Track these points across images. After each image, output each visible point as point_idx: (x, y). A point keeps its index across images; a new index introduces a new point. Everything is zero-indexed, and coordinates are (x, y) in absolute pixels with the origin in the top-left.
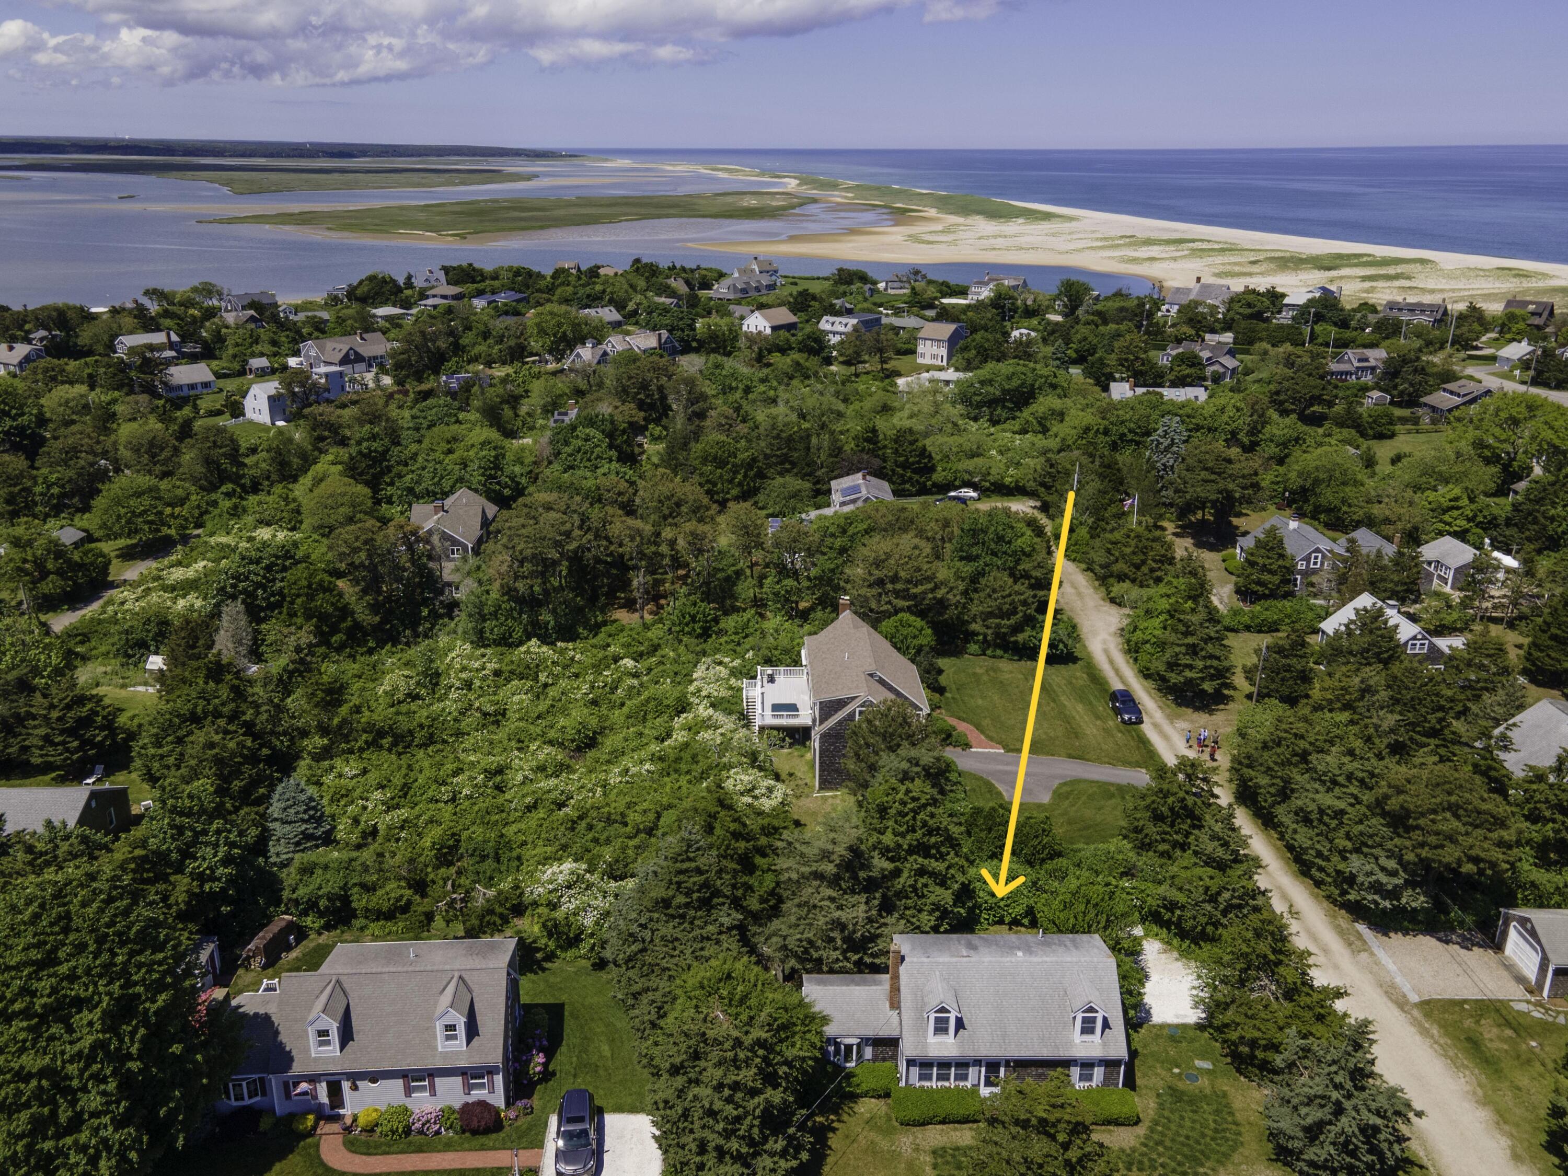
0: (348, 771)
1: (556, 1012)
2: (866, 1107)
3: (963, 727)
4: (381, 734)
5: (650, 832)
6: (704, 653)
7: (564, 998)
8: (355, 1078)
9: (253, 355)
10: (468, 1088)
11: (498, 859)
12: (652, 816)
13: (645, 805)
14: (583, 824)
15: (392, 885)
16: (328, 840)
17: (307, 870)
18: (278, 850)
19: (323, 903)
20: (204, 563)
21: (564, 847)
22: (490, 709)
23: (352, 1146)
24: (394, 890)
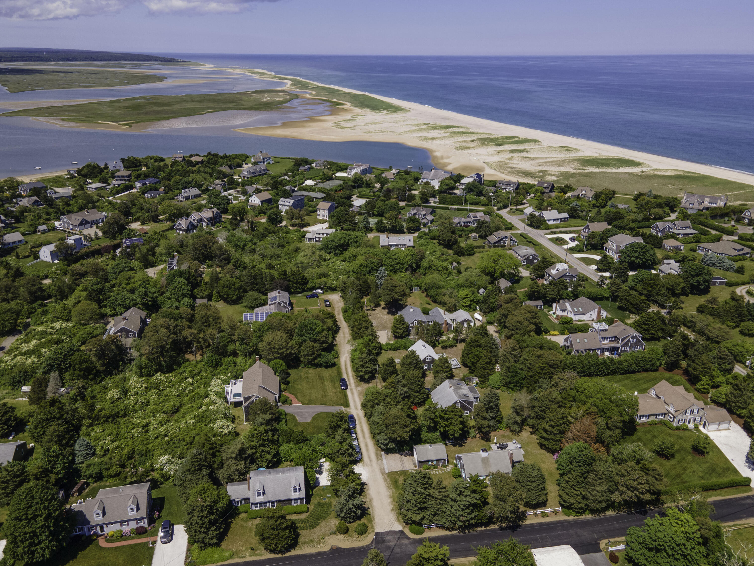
0: (99, 431)
1: (162, 500)
2: (243, 515)
3: (292, 397)
4: (108, 418)
5: (191, 444)
6: (215, 375)
7: (165, 495)
8: (107, 524)
9: (40, 224)
10: (138, 523)
11: (146, 456)
12: (192, 438)
13: (191, 435)
14: (171, 443)
15: (114, 467)
16: (94, 454)
17: (88, 466)
18: (78, 459)
19: (94, 476)
20: (35, 341)
21: (166, 450)
22: (144, 401)
23: (107, 541)
24: (115, 469)
